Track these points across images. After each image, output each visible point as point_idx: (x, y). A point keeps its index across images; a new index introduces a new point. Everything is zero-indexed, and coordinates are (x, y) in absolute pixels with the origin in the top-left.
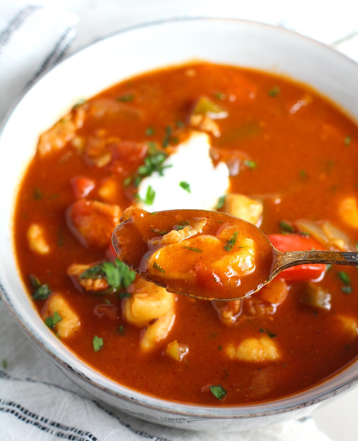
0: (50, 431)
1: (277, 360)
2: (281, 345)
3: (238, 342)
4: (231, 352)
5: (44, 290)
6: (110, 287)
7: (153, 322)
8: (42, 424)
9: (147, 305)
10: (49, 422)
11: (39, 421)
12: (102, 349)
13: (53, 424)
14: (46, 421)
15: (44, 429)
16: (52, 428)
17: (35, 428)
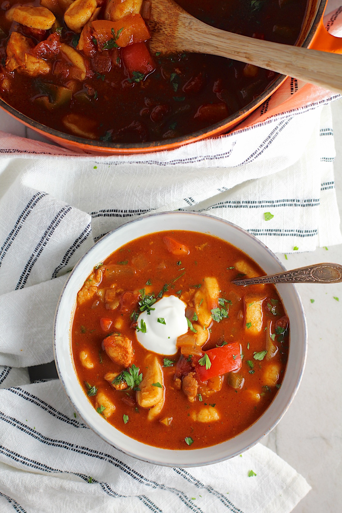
0: (105, 459)
1: (218, 420)
2: (221, 411)
3: (198, 412)
4: (194, 417)
5: (94, 390)
6: (129, 387)
7: (153, 407)
8: (100, 455)
9: (149, 402)
10: (104, 454)
11: (98, 454)
12: (129, 421)
13: (106, 455)
14: (102, 454)
15: (102, 458)
16: (106, 457)
17: (97, 459)
